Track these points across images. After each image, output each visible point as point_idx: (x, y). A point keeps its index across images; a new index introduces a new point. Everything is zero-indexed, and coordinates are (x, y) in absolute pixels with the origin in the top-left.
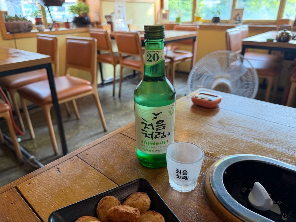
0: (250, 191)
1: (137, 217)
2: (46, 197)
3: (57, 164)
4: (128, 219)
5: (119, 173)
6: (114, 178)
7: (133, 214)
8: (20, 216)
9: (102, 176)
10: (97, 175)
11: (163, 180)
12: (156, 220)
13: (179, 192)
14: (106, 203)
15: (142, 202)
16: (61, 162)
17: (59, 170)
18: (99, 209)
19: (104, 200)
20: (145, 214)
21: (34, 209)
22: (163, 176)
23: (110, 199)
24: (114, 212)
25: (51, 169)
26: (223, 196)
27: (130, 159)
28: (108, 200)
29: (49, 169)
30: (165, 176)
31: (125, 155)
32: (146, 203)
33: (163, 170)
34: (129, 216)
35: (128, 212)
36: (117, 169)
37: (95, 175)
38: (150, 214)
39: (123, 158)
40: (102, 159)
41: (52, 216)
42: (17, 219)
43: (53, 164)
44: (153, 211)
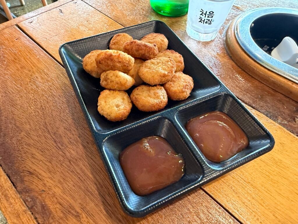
0: (273, 50)
1: (156, 52)
2: (52, 36)
3: (59, 6)
4: (146, 53)
5: (129, 19)
6: (124, 23)
7: (152, 48)
8: (27, 50)
9: (111, 21)
10: (105, 19)
11: (180, 28)
12: (175, 58)
13: (197, 41)
14: (120, 39)
15: (160, 41)
16: (63, 4)
17: (61, 12)
18: (112, 45)
19: (117, 36)
20: (162, 52)
21: (41, 45)
22: (180, 25)
23: (124, 36)
24: (131, 44)
25: (52, 10)
26: (248, 45)
27: (141, 6)
28: (122, 36)
29: (50, 10)
30: (182, 26)
31: (135, 2)
32: (164, 42)
33: (179, 20)
34: (148, 50)
35: (146, 45)
36: (127, 15)
37: (103, 19)
38: (168, 53)
39: (133, 4)
40: (109, 4)
41: (63, 48)
42: (26, 53)
43: (54, 5)
44: (171, 50)
